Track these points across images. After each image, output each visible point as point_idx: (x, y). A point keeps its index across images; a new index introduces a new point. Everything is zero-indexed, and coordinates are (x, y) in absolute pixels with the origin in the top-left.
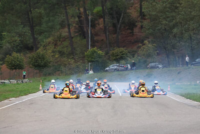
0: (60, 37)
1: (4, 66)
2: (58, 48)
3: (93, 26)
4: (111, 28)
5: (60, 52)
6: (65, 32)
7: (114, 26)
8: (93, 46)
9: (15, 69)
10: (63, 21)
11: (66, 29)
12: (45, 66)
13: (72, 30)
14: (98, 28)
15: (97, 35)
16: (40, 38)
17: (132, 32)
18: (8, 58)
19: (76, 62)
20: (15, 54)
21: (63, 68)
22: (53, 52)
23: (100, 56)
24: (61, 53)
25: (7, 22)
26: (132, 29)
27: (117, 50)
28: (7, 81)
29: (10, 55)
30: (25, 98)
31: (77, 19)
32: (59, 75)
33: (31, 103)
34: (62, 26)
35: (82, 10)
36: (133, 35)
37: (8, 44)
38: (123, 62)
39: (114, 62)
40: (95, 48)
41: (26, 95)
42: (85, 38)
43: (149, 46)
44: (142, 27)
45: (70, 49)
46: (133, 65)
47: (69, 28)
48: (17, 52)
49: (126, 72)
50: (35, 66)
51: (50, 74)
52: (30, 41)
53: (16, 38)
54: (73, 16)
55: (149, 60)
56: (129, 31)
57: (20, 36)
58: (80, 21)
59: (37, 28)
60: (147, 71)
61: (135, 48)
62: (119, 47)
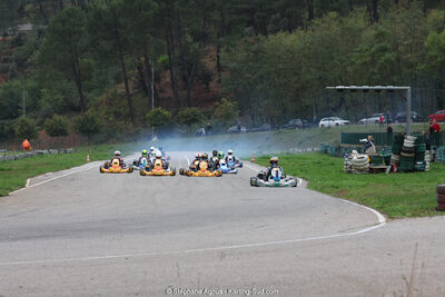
0: (115, 94)
1: (43, 132)
2: (114, 109)
3: (158, 80)
4: (180, 82)
5: (115, 113)
6: (121, 89)
7: (185, 79)
8: (157, 105)
9: (57, 135)
10: (118, 74)
11: (123, 85)
12: (96, 131)
13: (131, 85)
14: (163, 82)
15: (162, 91)
16: (90, 95)
17: (208, 88)
18: (48, 122)
19: (135, 126)
20: (56, 117)
21: (119, 135)
22: (107, 113)
23: (165, 119)
24: (117, 115)
25: (48, 76)
26: (207, 84)
27: (187, 111)
28: (45, 151)
29: (51, 118)
30: (66, 173)
31: (137, 71)
32: (113, 143)
33: (73, 178)
34: (118, 80)
35: (143, 59)
36: (209, 91)
37: (47, 104)
38: (196, 125)
39: (185, 126)
40: (160, 108)
41: (68, 168)
42: (147, 95)
43: (228, 104)
44: (219, 82)
45: (128, 110)
46: (209, 128)
47: (126, 84)
48: (59, 114)
49: (200, 139)
50: (83, 132)
51: (102, 142)
52: (76, 101)
53: (59, 96)
54: (132, 67)
55: (230, 122)
56: (204, 86)
57: (63, 93)
58: (141, 74)
59: (86, 82)
60: (227, 136)
61: (211, 108)
62: (190, 106)
